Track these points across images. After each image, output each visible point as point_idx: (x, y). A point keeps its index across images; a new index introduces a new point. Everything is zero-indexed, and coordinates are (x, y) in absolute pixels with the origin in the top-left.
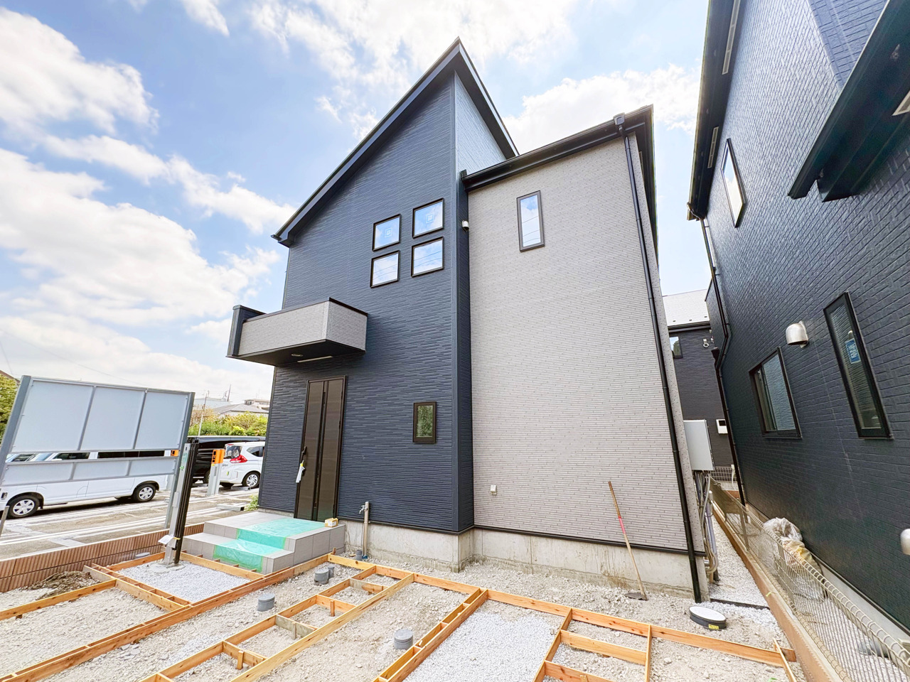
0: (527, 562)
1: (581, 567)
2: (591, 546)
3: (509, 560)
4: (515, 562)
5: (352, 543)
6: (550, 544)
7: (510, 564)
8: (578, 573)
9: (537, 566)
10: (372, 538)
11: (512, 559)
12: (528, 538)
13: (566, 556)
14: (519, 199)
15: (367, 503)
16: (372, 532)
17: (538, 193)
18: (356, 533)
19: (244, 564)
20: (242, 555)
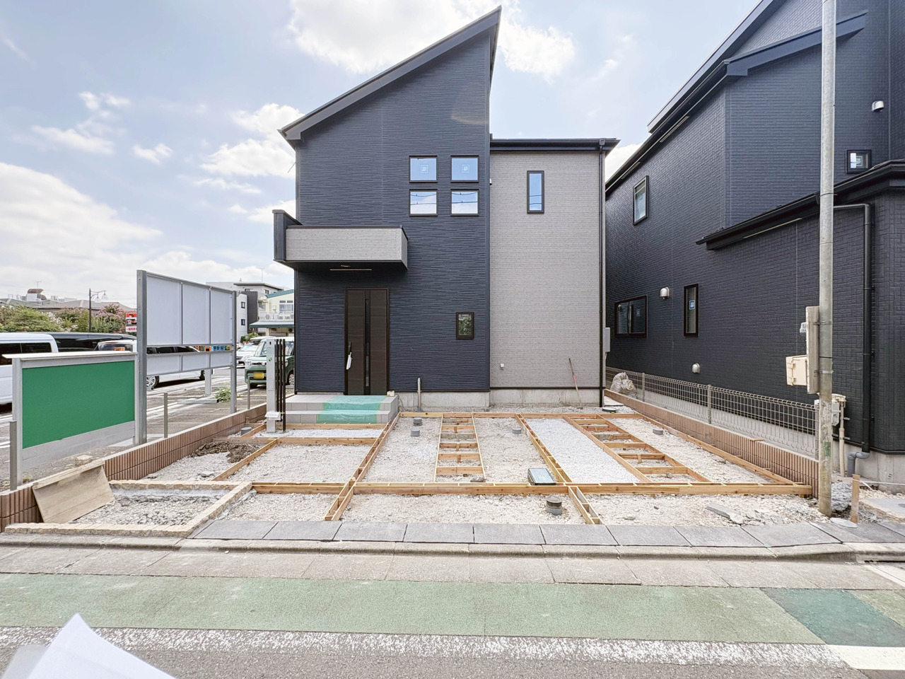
0: (520, 403)
1: (549, 401)
2: (555, 391)
3: (509, 403)
4: (513, 403)
5: (405, 404)
6: (534, 392)
7: (511, 405)
8: (547, 404)
9: (525, 404)
10: (422, 400)
11: (511, 402)
12: (521, 391)
13: (542, 397)
14: (529, 172)
15: (419, 379)
16: (423, 397)
17: (542, 172)
18: (408, 399)
19: (356, 422)
20: (352, 417)
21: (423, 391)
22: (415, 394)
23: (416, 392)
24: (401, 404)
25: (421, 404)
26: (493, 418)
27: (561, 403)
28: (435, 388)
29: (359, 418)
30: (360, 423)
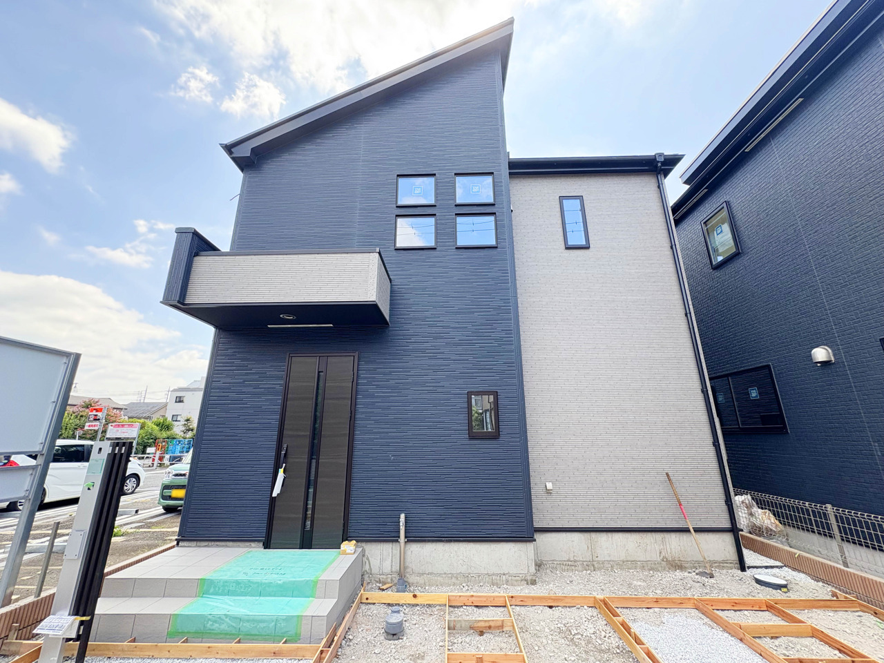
0: (588, 560)
1: (641, 557)
2: (649, 535)
3: (569, 560)
4: (575, 561)
5: (375, 570)
6: (610, 539)
7: (570, 565)
8: (639, 563)
9: (598, 562)
10: (408, 560)
11: (572, 559)
12: (587, 535)
13: (626, 548)
14: (562, 198)
15: (403, 516)
16: (409, 553)
17: (580, 198)
18: (382, 556)
19: (252, 635)
20: (248, 621)
21: (411, 539)
22: (395, 545)
23: (397, 541)
24: (367, 567)
25: (405, 568)
26: (551, 607)
27: (665, 559)
28: (431, 534)
29: (262, 625)
30: (266, 641)
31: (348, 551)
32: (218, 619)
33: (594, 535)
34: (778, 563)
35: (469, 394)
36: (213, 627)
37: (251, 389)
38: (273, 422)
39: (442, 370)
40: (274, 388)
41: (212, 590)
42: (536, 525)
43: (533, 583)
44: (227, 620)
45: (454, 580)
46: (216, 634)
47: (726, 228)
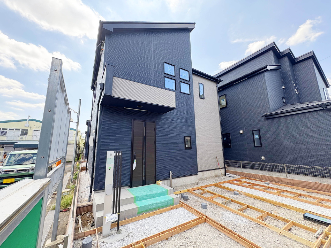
1: (211, 176)
2: (212, 171)
14: (199, 83)
15: (171, 172)
17: (203, 84)
19: (162, 207)
20: (160, 203)
26: (206, 188)
27: (214, 176)
28: (177, 176)
29: (164, 203)
30: (165, 207)
31: (160, 183)
32: (152, 205)
33: (203, 172)
34: (229, 174)
35: (185, 137)
36: (151, 208)
37: (119, 132)
38: (129, 144)
39: (178, 130)
40: (128, 132)
41: (138, 199)
42: (199, 170)
43: (198, 184)
44: (155, 204)
45: (182, 187)
46: (152, 209)
47: (225, 100)
